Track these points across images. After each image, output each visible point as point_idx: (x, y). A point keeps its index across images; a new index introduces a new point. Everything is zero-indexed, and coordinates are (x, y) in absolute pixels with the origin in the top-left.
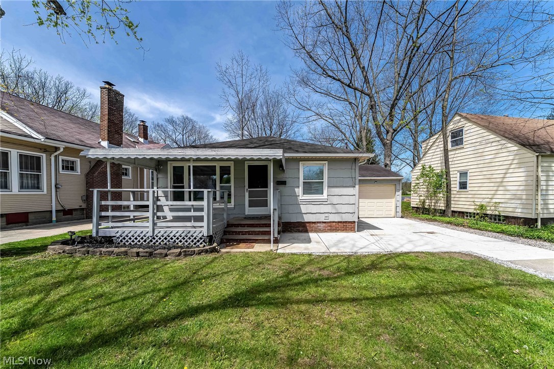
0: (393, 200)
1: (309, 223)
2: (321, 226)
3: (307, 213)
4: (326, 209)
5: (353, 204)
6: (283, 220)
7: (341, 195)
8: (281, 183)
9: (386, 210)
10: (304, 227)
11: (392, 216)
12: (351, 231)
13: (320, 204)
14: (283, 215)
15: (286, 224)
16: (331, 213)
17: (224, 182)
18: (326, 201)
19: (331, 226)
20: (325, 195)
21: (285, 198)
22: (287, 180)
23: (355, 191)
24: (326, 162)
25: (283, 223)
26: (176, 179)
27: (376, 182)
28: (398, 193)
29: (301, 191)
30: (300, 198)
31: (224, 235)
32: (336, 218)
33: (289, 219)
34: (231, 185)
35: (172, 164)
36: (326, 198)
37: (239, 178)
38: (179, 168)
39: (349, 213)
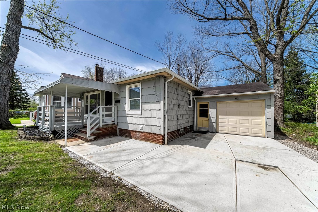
1: (132, 131)
2: (138, 135)
3: (130, 123)
4: (141, 121)
5: (159, 118)
6: (119, 127)
7: (151, 110)
8: (118, 101)
9: (252, 128)
10: (130, 133)
11: (261, 135)
12: (160, 143)
13: (137, 117)
14: (119, 124)
15: (121, 130)
16: (144, 125)
17: (99, 103)
18: (141, 115)
19: (145, 136)
20: (141, 110)
21: (119, 112)
22: (121, 99)
23: (160, 106)
24: (140, 84)
25: (119, 129)
26: (87, 102)
27: (237, 98)
28: (269, 110)
29: (127, 107)
30: (127, 112)
31: (77, 132)
32: (147, 130)
33: (121, 126)
34: (100, 104)
35: (85, 95)
36: (141, 112)
37: (103, 100)
38: (87, 97)
39: (156, 126)
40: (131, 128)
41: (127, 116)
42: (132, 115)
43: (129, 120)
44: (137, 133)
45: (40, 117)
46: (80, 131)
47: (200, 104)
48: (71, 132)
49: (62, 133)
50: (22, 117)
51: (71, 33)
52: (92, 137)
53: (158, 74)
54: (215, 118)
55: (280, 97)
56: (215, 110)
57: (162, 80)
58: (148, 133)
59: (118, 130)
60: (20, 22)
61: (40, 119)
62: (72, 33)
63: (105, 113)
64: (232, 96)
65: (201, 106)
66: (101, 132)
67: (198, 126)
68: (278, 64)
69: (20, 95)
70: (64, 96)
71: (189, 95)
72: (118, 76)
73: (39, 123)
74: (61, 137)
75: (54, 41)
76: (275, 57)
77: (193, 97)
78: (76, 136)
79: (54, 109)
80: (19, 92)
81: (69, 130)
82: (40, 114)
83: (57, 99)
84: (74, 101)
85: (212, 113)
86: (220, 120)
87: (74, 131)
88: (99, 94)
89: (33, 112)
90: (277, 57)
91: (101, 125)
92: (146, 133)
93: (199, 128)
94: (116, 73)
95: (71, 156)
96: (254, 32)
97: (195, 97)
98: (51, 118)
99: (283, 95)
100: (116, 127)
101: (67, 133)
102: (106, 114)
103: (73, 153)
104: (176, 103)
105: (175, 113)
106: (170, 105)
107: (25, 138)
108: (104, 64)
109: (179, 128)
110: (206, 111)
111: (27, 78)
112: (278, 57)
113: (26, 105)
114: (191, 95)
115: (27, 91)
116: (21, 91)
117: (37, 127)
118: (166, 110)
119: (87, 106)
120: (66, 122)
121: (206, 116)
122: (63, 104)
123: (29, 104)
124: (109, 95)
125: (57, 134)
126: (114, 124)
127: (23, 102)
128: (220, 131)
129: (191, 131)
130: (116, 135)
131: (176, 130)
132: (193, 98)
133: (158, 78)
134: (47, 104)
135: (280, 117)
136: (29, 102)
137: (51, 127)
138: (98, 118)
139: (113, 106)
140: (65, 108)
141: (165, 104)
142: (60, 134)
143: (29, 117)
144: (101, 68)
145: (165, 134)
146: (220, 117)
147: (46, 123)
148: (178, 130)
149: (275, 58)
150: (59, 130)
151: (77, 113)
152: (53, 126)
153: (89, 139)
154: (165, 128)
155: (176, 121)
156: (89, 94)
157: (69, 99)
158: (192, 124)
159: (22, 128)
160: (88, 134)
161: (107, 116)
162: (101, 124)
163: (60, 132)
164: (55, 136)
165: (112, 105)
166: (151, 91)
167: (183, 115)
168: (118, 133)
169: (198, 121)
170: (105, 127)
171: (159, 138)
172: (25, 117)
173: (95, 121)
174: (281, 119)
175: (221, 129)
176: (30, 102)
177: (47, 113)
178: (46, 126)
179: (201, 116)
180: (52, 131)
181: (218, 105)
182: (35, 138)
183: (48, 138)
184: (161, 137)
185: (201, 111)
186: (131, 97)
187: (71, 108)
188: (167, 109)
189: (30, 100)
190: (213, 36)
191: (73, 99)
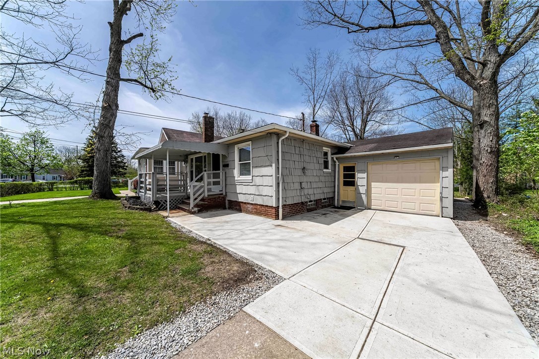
0: (437, 187)
1: (242, 202)
2: (249, 207)
3: (240, 193)
4: (252, 190)
5: (271, 186)
6: (228, 198)
7: (262, 176)
8: (226, 166)
9: (421, 202)
10: (240, 206)
11: (434, 213)
12: (272, 217)
13: (248, 185)
14: (228, 194)
15: (230, 202)
16: (255, 195)
17: (205, 167)
18: (252, 182)
19: (256, 209)
20: (251, 176)
21: (228, 179)
22: (229, 163)
23: (271, 170)
24: (250, 142)
25: (228, 200)
26: (192, 167)
27: (396, 157)
28: (445, 174)
29: (236, 172)
30: (236, 179)
31: (180, 203)
32: (259, 201)
33: (230, 197)
34: (207, 169)
35: (190, 157)
36: (251, 178)
37: (209, 164)
38: (192, 159)
39: (268, 196)
40: (241, 198)
41: (236, 183)
42: (242, 183)
43: (239, 189)
44: (248, 206)
45: (141, 185)
46: (183, 203)
47: (344, 167)
48: (174, 203)
49: (165, 203)
50: (120, 187)
51: (172, 78)
52: (196, 209)
53: (268, 131)
54: (365, 188)
55: (489, 151)
56: (365, 175)
57: (275, 138)
58: (260, 205)
59: (227, 202)
60: (118, 75)
61: (141, 188)
62: (174, 78)
63: (212, 180)
64: (389, 154)
65: (346, 169)
66: (206, 203)
67: (342, 198)
68: (487, 95)
69: (116, 158)
70: (166, 159)
71: (326, 154)
72: (239, 123)
73: (141, 192)
74: (163, 208)
75: (154, 91)
76: (482, 83)
77: (332, 156)
78: (179, 208)
79: (156, 176)
80: (115, 154)
81: (172, 201)
82: (142, 182)
83: (158, 163)
84: (178, 165)
85: (361, 179)
86: (373, 190)
87: (177, 202)
88: (205, 157)
89: (132, 180)
90: (484, 84)
91: (206, 196)
92: (258, 205)
93: (343, 201)
94: (236, 119)
95: (174, 225)
96: (442, 44)
97: (335, 156)
98: (153, 187)
99: (496, 147)
100: (224, 198)
101: (170, 205)
102: (213, 182)
103: (175, 223)
104: (299, 166)
105: (297, 179)
106: (288, 169)
107: (129, 208)
108: (218, 109)
109: (304, 200)
110: (353, 176)
111: (127, 140)
112: (486, 83)
113: (122, 171)
114: (329, 154)
115: (124, 153)
116: (116, 153)
117: (139, 198)
118: (280, 176)
119: (192, 172)
120: (168, 192)
121: (352, 184)
122: (165, 171)
123: (126, 169)
124: (216, 157)
125: (159, 205)
126: (222, 194)
127: (120, 167)
128: (373, 207)
129: (329, 206)
130: (225, 208)
131: (298, 203)
132: (333, 158)
133: (269, 135)
134: (147, 169)
135: (490, 185)
136: (125, 167)
137: (153, 196)
138: (202, 187)
139: (221, 171)
140: (166, 175)
141: (278, 168)
142: (162, 205)
143: (127, 186)
144: (211, 118)
145: (278, 207)
146: (373, 184)
147: (148, 192)
148: (302, 203)
149: (481, 86)
150: (161, 201)
151: (181, 180)
152: (156, 196)
153: (193, 211)
154: (279, 198)
155: (298, 191)
156: (194, 157)
157: (172, 163)
158: (331, 195)
159: (125, 198)
160: (192, 205)
161: (215, 183)
162: (206, 194)
163: (162, 203)
164: (157, 207)
165: (219, 170)
166: (261, 152)
167: (312, 183)
168: (227, 206)
169: (341, 192)
170: (210, 197)
171: (272, 211)
172: (123, 186)
173: (198, 190)
174: (491, 189)
175: (374, 204)
176: (127, 167)
177: (149, 180)
178: (148, 196)
179: (346, 184)
180: (155, 201)
181: (370, 167)
182: (138, 208)
183: (151, 208)
184: (274, 210)
185: (345, 176)
186: (242, 160)
187: (174, 174)
188: (282, 175)
189: (126, 165)
190: (383, 50)
191: (176, 162)
